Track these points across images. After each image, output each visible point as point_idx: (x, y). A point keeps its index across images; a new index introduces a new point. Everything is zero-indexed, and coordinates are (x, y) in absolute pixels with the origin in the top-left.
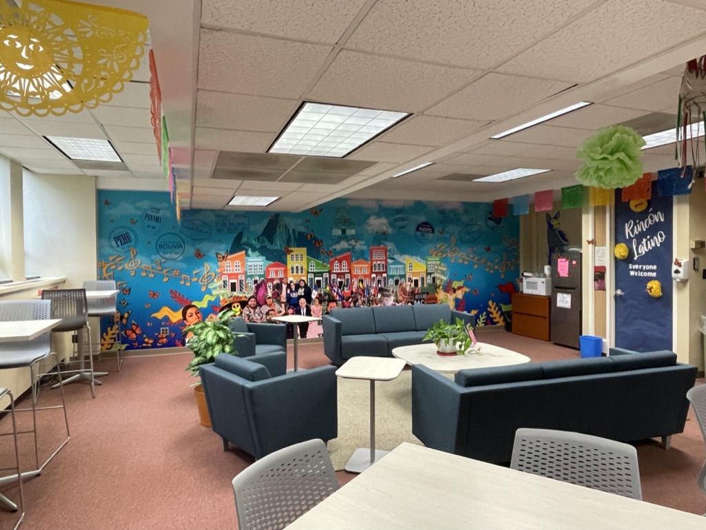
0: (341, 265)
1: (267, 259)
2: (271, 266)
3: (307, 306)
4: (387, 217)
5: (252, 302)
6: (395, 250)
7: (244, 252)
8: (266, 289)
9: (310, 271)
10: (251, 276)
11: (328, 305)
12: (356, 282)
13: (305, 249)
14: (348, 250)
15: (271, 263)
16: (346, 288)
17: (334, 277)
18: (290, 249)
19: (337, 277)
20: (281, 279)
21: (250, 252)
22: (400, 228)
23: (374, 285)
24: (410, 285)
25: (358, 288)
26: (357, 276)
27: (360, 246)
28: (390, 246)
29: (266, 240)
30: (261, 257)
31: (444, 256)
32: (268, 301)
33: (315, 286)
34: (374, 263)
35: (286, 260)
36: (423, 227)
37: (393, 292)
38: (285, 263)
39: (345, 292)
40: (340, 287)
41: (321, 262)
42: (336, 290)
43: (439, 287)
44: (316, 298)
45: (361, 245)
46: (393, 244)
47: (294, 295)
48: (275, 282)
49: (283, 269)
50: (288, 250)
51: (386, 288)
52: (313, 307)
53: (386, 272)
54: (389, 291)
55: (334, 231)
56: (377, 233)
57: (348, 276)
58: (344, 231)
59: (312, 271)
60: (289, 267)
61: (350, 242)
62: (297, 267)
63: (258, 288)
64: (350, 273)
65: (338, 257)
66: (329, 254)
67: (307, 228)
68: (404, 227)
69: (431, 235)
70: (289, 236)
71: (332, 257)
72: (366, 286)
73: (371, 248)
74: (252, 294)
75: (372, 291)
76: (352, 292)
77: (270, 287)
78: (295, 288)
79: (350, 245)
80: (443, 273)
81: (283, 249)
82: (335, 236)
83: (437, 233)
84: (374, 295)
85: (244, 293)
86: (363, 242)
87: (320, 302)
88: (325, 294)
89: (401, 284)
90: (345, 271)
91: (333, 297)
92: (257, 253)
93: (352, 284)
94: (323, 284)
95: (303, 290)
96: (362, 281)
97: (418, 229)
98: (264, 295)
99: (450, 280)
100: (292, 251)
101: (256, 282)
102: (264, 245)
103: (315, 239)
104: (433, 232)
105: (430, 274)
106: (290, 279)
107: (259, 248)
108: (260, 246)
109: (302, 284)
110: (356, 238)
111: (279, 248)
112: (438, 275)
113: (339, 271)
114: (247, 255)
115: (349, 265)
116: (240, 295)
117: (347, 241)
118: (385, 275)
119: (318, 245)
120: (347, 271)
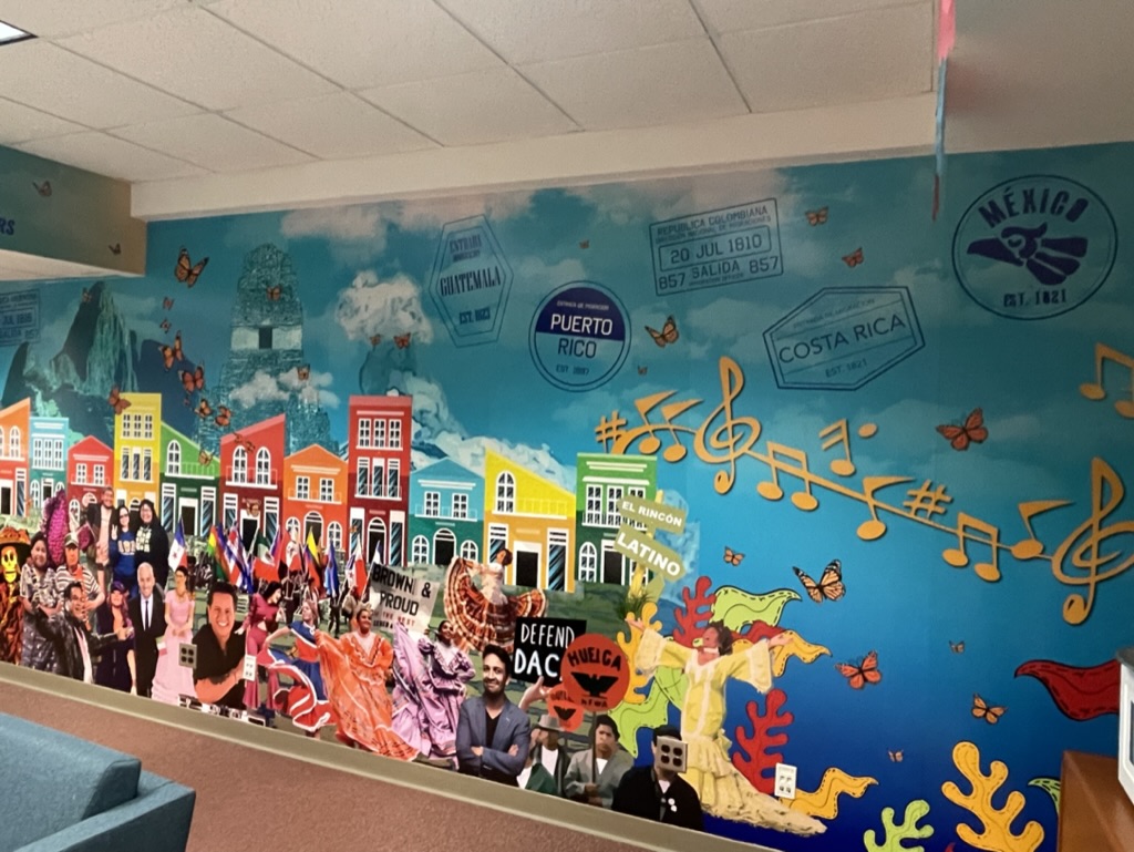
0: (251, 463)
1: (74, 426)
2: (79, 449)
3: (155, 590)
4: (418, 277)
5: (38, 552)
6: (444, 414)
7: (27, 402)
8: (67, 519)
9: (167, 474)
10: (40, 474)
11: (210, 602)
12: (296, 531)
13: (157, 397)
14: (276, 407)
15: (80, 438)
16: (263, 550)
17: (231, 501)
18: (123, 396)
19: (242, 506)
20: (99, 492)
21: (39, 403)
22: (465, 317)
23: (358, 553)
24: (500, 576)
25: (304, 555)
26: (301, 508)
27: (317, 392)
28: (424, 396)
29: (71, 366)
30: (59, 418)
31: (674, 452)
32: (70, 553)
33: (179, 525)
34: (362, 461)
35: (113, 433)
36: (568, 312)
37: (426, 593)
38: (109, 440)
39: (260, 563)
40: (246, 543)
41: (198, 447)
42: (235, 551)
43: (637, 607)
44: (180, 568)
45: (319, 388)
46: (434, 388)
47: (127, 548)
48: (87, 499)
49: (105, 458)
50: (118, 400)
51: (398, 570)
52: (170, 597)
53: (403, 506)
54: (410, 587)
55: (237, 333)
56: (376, 340)
57: (272, 505)
58: (266, 337)
59: (174, 475)
60: (119, 456)
61: (284, 377)
62: (137, 457)
63: (51, 509)
64: (278, 493)
65: (244, 432)
66: (220, 418)
67: (166, 325)
68: (482, 315)
69: (605, 349)
70: (122, 356)
71: (228, 430)
72: (327, 551)
73: (354, 400)
74: (38, 529)
75: (350, 577)
76: (283, 569)
77: (75, 511)
78: (130, 524)
79: (282, 387)
80: (662, 537)
81: (108, 397)
82: (237, 355)
83: (637, 339)
84: (356, 595)
85: (25, 522)
86: (326, 379)
87: (192, 585)
88: (206, 559)
89: (461, 565)
90: (263, 486)
91: (226, 576)
92: (52, 406)
93: (284, 537)
94: (199, 522)
95: (149, 535)
96: (315, 530)
97: (543, 325)
98: (61, 535)
99: (704, 582)
100: (128, 404)
101: (48, 491)
102: (66, 381)
103: (185, 365)
104: (618, 334)
105: (596, 535)
106: (121, 494)
107: (58, 391)
108: (60, 383)
109: (147, 517)
110: (303, 361)
111: (97, 391)
112: (634, 546)
113: (246, 484)
114: (33, 408)
115: (278, 464)
116: (19, 527)
117: (274, 374)
118: (397, 517)
119: (191, 387)
120: (269, 486)
